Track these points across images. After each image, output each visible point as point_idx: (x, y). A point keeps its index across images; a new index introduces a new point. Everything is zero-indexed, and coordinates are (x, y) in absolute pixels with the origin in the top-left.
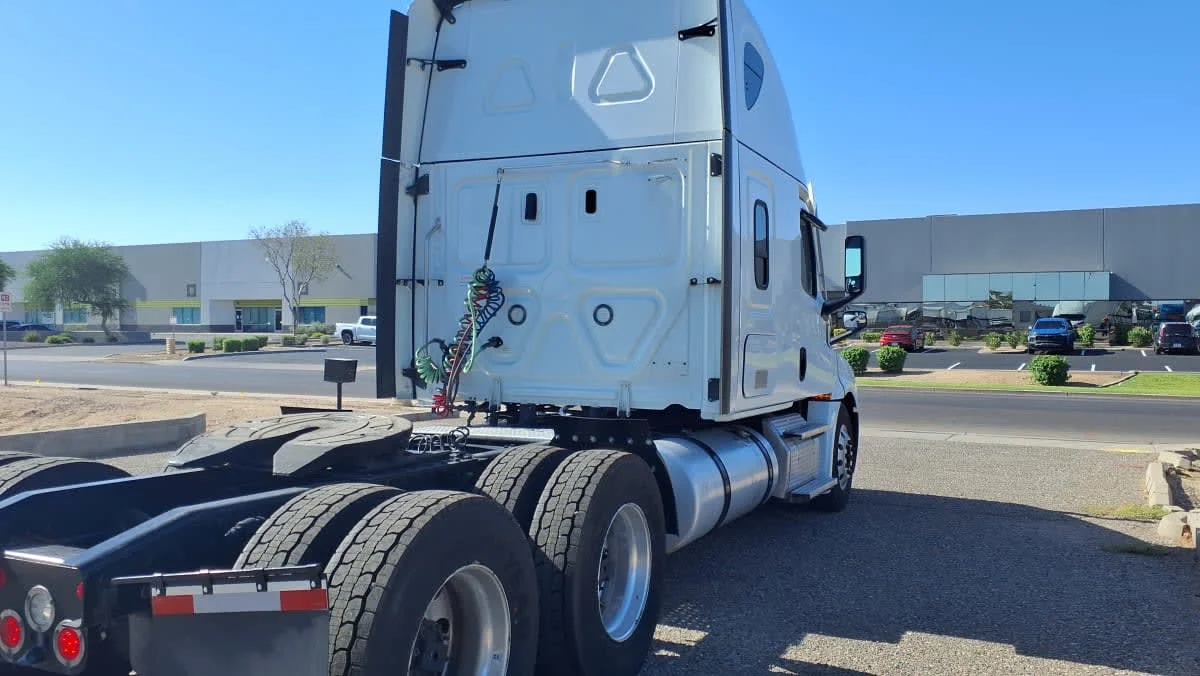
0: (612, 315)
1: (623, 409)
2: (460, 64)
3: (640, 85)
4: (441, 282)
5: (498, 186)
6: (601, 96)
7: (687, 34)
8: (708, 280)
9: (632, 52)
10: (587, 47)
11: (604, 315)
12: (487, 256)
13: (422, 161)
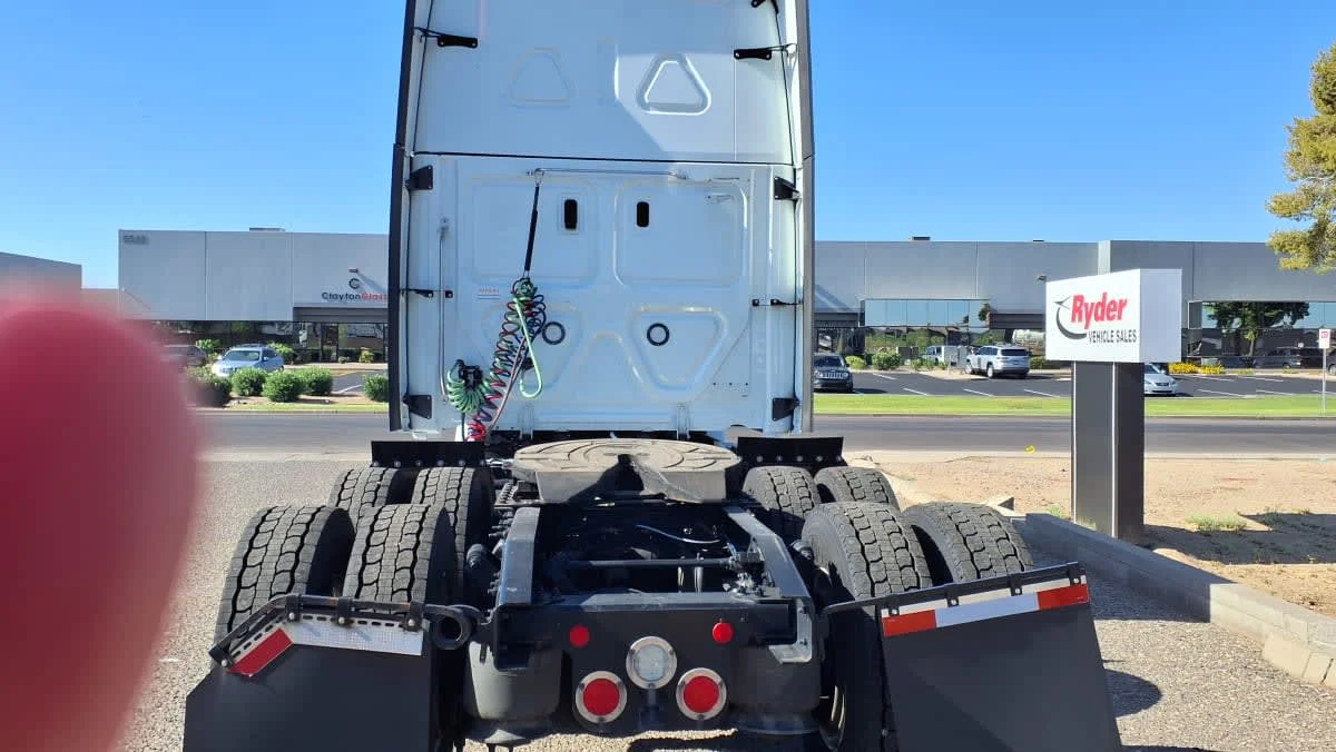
0: (668, 333)
1: (681, 432)
2: (470, 42)
3: (695, 99)
4: (448, 294)
5: (537, 189)
6: (649, 104)
7: (743, 54)
8: (772, 301)
9: (683, 62)
10: (630, 49)
11: (658, 334)
12: (527, 267)
13: (418, 150)
